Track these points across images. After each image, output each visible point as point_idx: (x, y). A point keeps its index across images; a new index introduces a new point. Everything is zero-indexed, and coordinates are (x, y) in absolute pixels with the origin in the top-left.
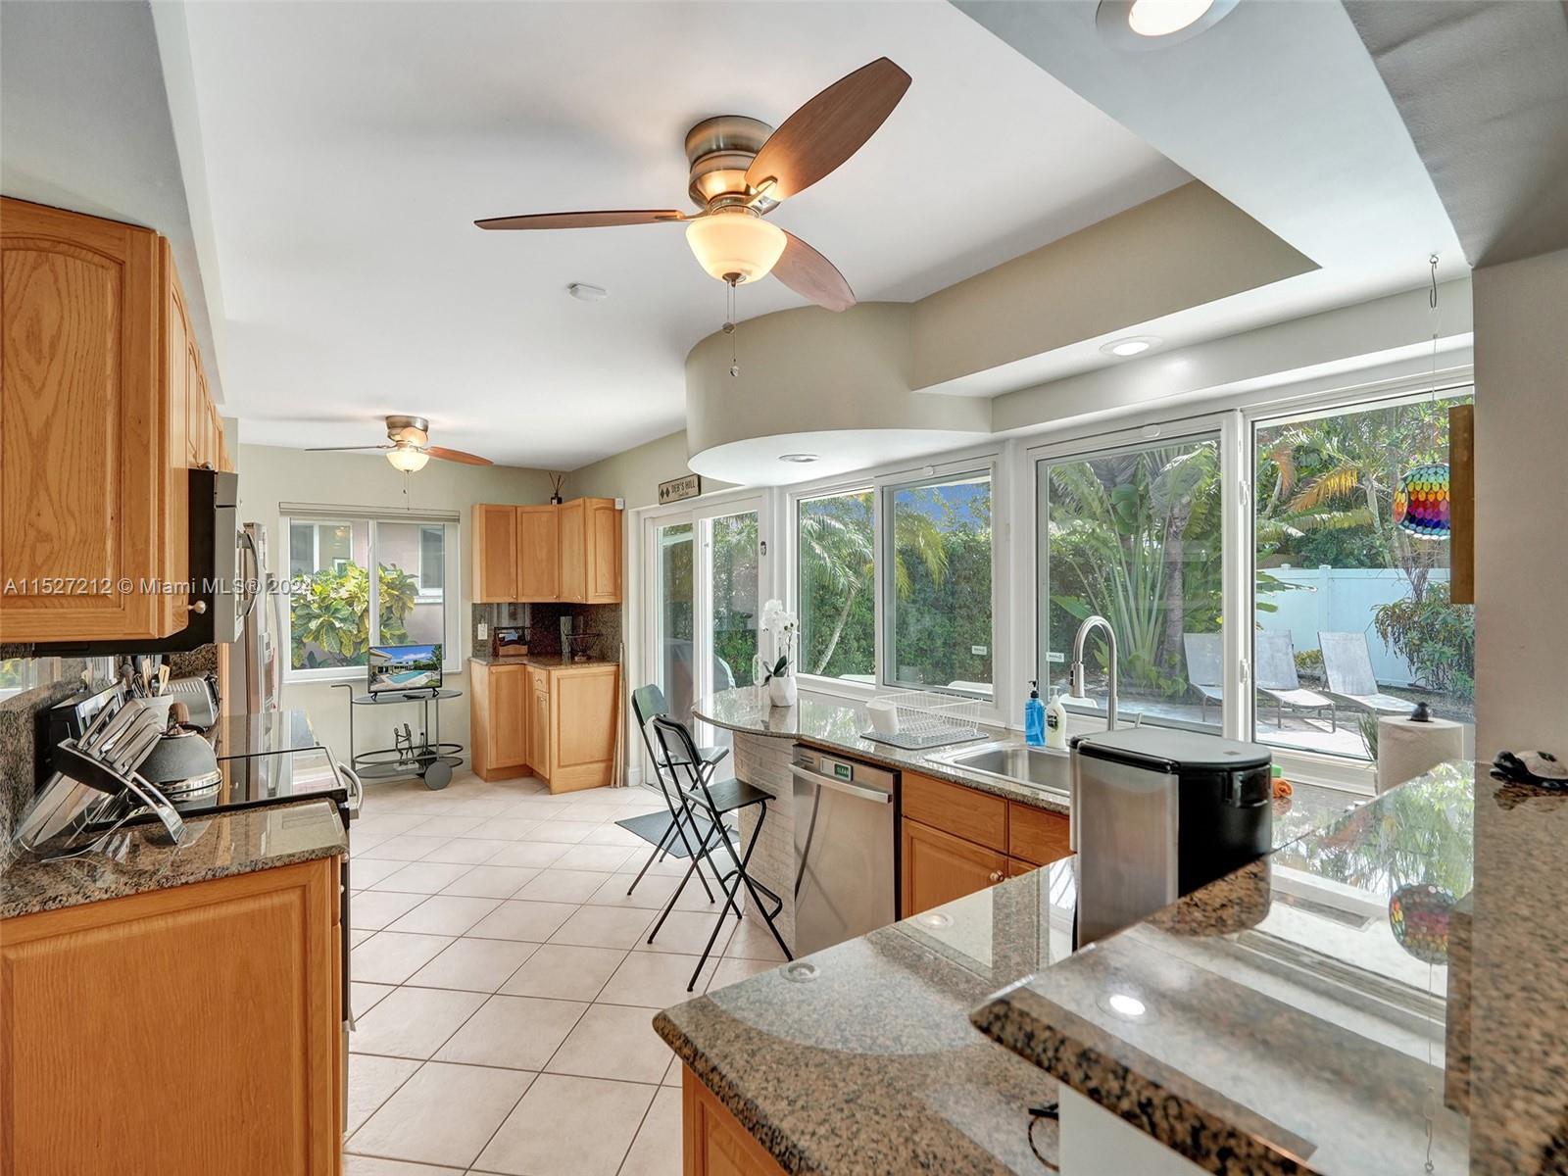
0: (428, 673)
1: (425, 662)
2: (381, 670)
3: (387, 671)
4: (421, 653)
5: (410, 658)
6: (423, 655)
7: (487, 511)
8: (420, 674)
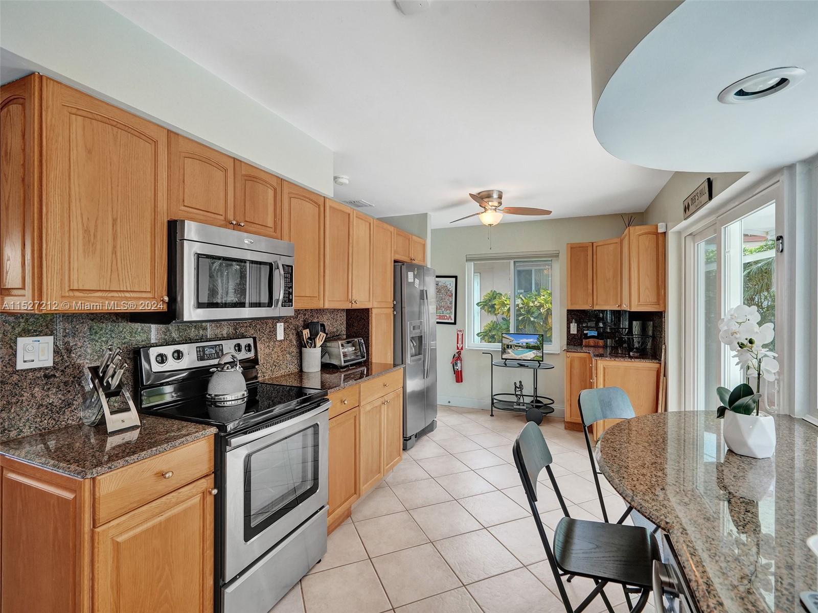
0: (535, 351)
1: (533, 344)
2: (508, 347)
3: (511, 347)
4: (531, 338)
5: (524, 341)
6: (531, 340)
7: (571, 248)
8: (531, 351)
